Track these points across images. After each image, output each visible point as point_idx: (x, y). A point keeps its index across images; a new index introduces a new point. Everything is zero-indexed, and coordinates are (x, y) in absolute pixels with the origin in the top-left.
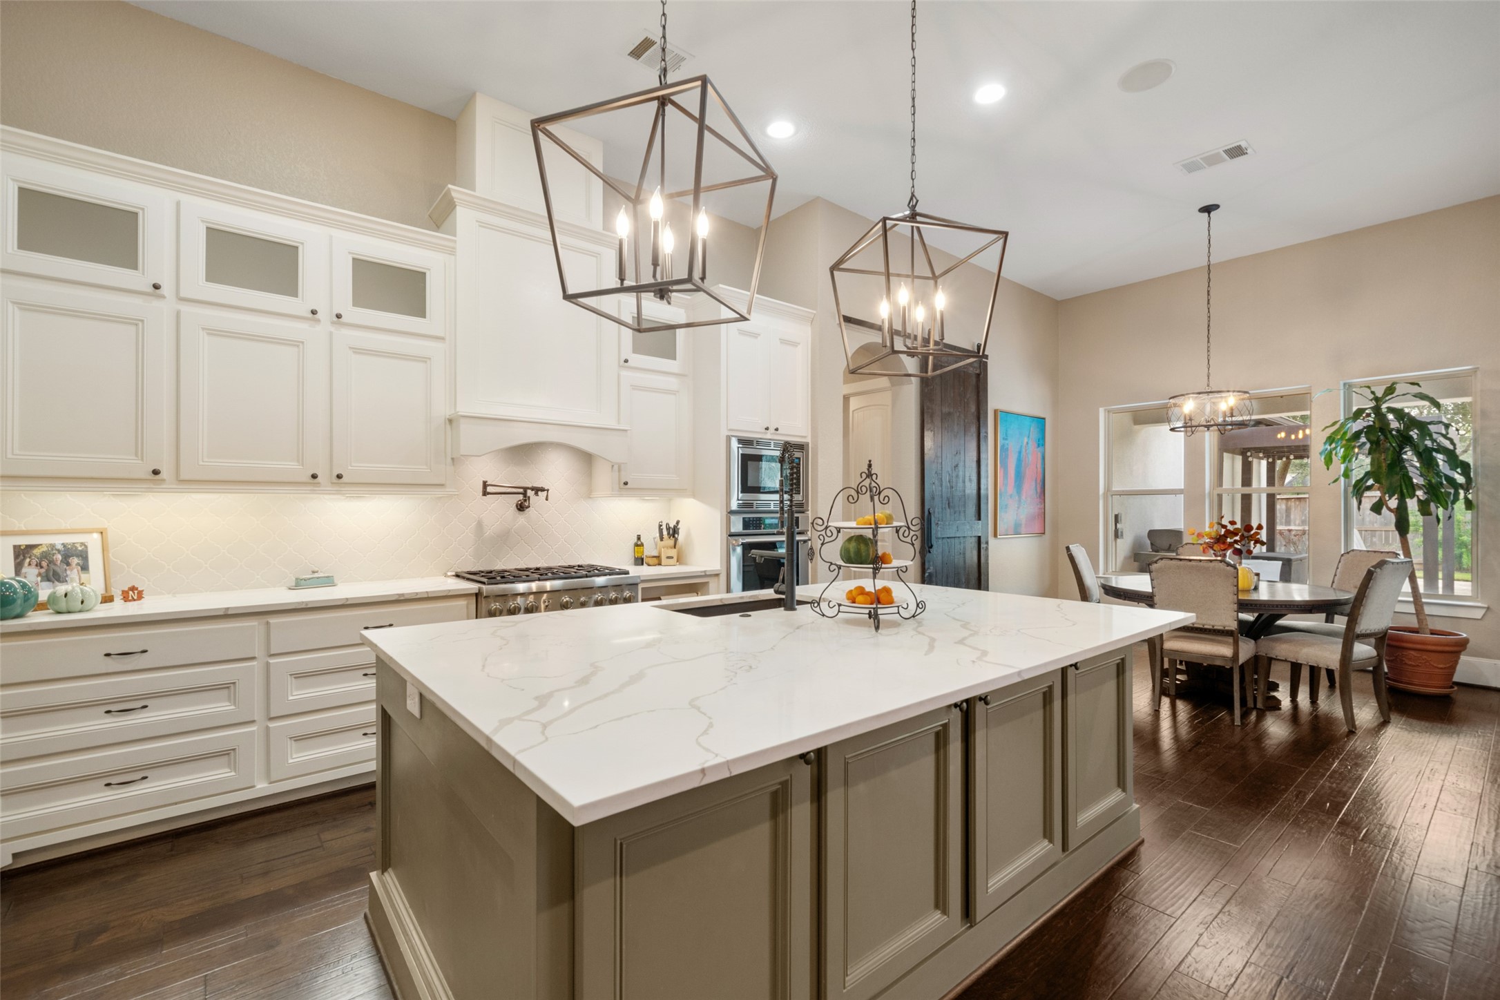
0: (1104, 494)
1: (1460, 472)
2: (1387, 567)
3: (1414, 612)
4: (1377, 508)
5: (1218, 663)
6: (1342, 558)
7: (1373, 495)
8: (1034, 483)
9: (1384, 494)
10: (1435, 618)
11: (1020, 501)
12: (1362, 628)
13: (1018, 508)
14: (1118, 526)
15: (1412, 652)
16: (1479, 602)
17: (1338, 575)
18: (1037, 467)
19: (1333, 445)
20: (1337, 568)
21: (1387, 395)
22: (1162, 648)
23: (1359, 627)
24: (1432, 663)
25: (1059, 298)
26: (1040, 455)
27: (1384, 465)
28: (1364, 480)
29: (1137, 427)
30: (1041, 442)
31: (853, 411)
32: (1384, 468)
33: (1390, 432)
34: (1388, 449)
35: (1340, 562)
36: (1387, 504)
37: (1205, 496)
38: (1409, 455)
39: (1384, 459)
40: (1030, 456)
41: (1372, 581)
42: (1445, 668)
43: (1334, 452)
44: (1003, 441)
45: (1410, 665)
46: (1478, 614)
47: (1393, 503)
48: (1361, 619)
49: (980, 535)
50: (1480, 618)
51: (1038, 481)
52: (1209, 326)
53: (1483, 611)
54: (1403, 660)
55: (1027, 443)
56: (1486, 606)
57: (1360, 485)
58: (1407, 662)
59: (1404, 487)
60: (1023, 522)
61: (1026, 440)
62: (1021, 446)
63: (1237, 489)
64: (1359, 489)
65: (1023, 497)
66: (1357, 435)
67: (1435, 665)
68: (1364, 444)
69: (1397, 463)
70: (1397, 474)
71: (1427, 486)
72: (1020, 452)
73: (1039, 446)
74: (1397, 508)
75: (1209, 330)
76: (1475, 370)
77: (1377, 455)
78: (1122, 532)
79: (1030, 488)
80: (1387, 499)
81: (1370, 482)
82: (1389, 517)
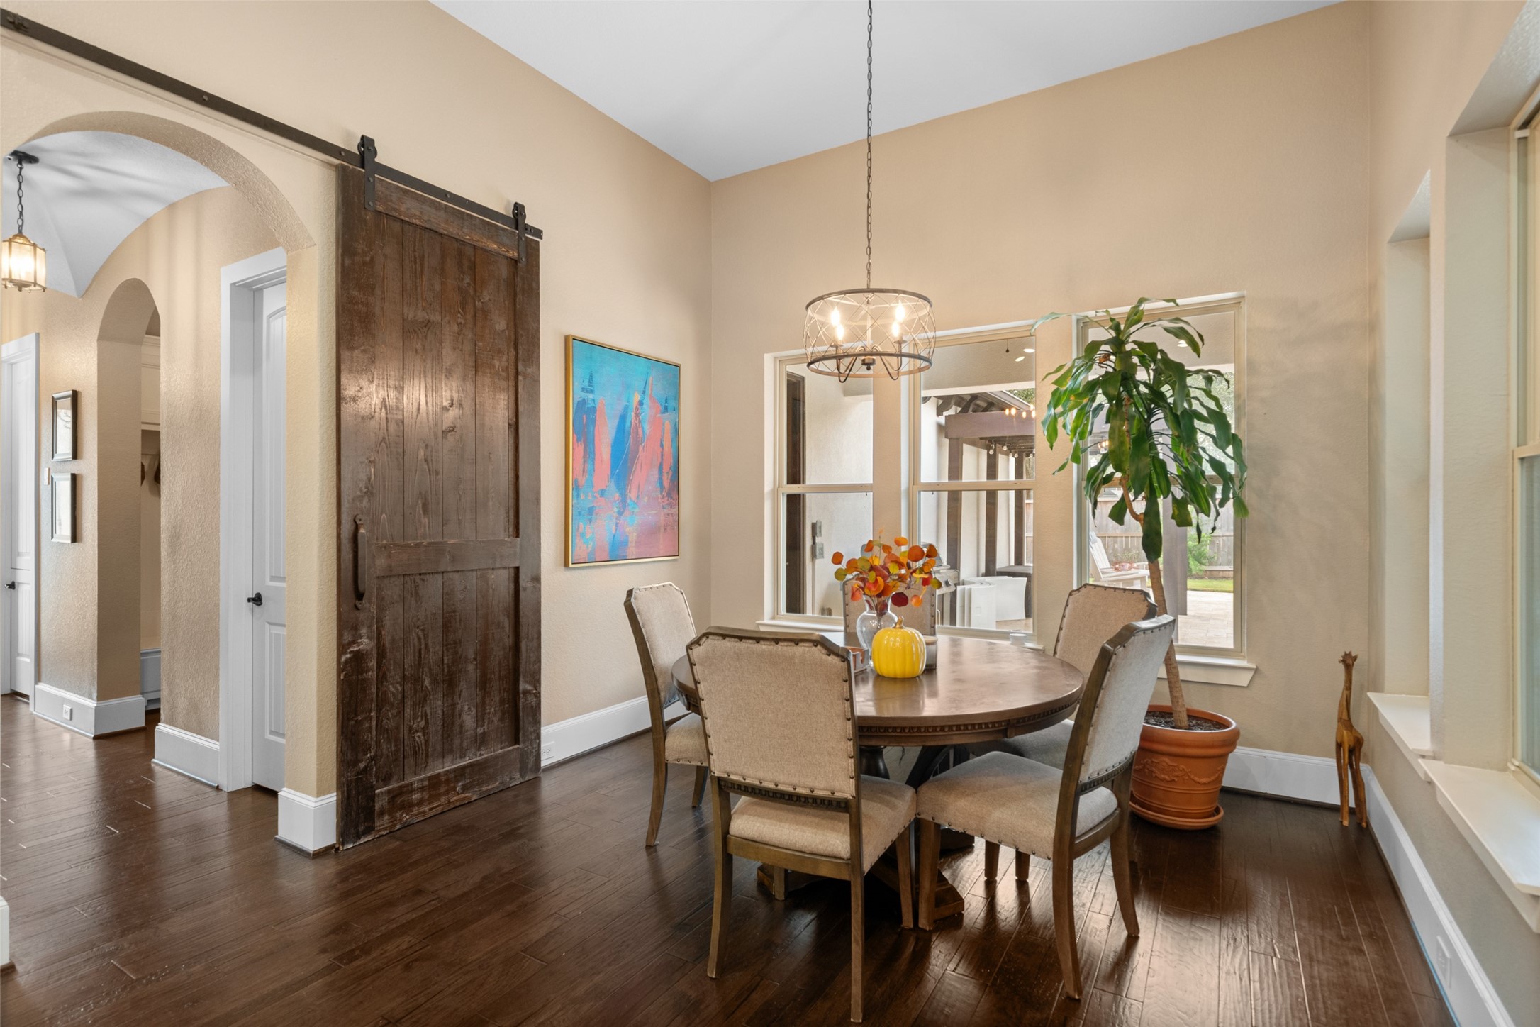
0: (773, 490)
1: (1232, 455)
2: (1136, 640)
3: (1165, 676)
4: (1118, 514)
5: (825, 871)
6: (1071, 597)
7: (1114, 494)
8: (655, 472)
9: (1127, 490)
10: (1191, 686)
11: (623, 501)
12: (1091, 771)
13: (620, 513)
14: (818, 540)
15: (1166, 759)
16: (1243, 658)
17: (1064, 629)
18: (662, 446)
19: (1060, 409)
20: (1064, 616)
21: (1132, 325)
22: (726, 832)
23: (1088, 770)
24: (1192, 776)
25: (711, 177)
26: (668, 426)
27: (1127, 440)
28: (1101, 469)
29: (848, 399)
30: (672, 404)
31: (270, 317)
32: (1128, 446)
33: (1137, 387)
34: (1133, 417)
35: (1067, 605)
36: (1131, 505)
37: (900, 494)
38: (1159, 424)
39: (1128, 431)
40: (646, 427)
41: (1108, 673)
42: (1209, 783)
43: (1060, 421)
44: (583, 395)
45: (1163, 780)
46: (1244, 679)
47: (1140, 506)
48: (1090, 754)
49: (517, 565)
50: (1246, 685)
51: (666, 469)
52: (869, 176)
53: (1249, 675)
54: (1153, 772)
55: (641, 403)
56: (1255, 667)
57: (1096, 475)
58: (1158, 774)
59: (1155, 480)
60: (633, 537)
61: (637, 397)
62: (626, 408)
63: (943, 484)
64: (1095, 481)
65: (632, 495)
66: (1092, 387)
67: (1196, 779)
68: (1100, 406)
69: (1144, 438)
70: (1146, 455)
71: (1184, 478)
72: (623, 418)
73: (666, 409)
74: (1146, 514)
75: (869, 184)
76: (1237, 302)
77: (1117, 423)
78: (822, 549)
79: (646, 478)
80: (1132, 497)
81: (1110, 470)
82: (1134, 529)
